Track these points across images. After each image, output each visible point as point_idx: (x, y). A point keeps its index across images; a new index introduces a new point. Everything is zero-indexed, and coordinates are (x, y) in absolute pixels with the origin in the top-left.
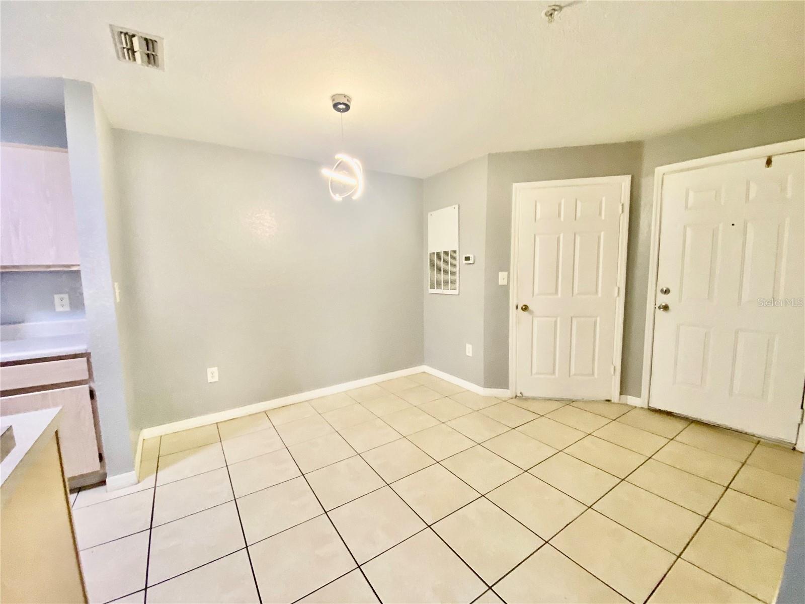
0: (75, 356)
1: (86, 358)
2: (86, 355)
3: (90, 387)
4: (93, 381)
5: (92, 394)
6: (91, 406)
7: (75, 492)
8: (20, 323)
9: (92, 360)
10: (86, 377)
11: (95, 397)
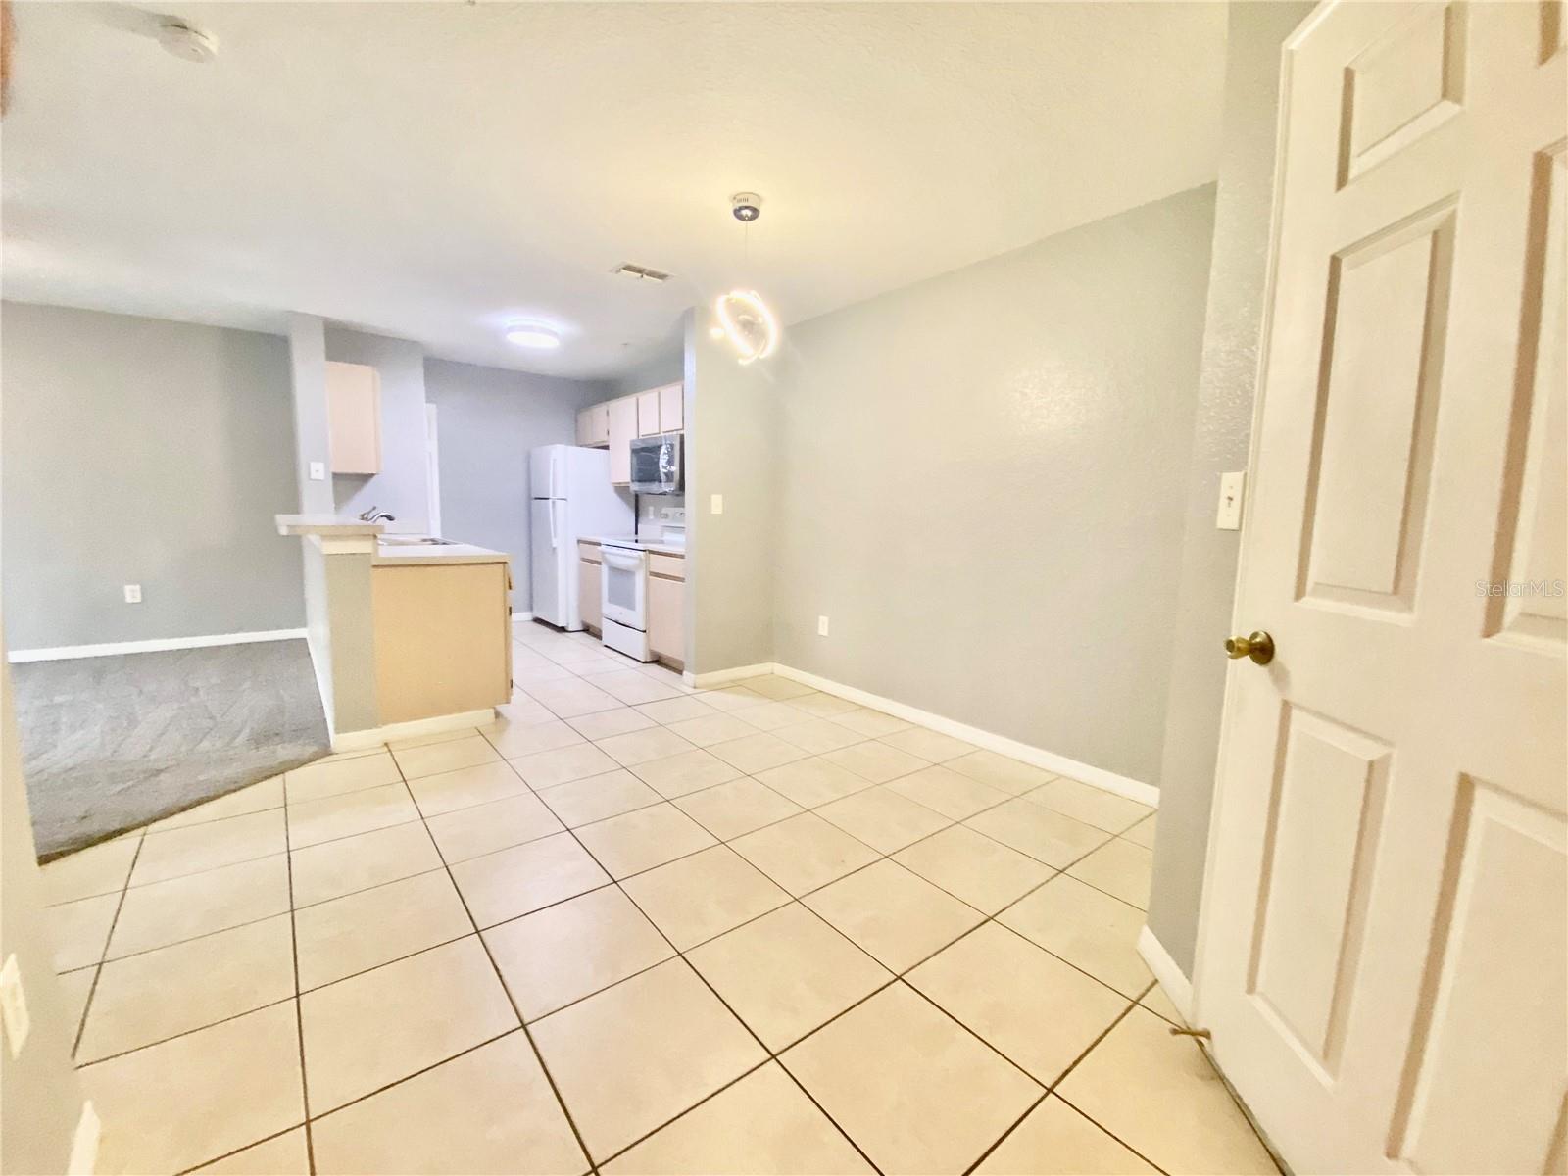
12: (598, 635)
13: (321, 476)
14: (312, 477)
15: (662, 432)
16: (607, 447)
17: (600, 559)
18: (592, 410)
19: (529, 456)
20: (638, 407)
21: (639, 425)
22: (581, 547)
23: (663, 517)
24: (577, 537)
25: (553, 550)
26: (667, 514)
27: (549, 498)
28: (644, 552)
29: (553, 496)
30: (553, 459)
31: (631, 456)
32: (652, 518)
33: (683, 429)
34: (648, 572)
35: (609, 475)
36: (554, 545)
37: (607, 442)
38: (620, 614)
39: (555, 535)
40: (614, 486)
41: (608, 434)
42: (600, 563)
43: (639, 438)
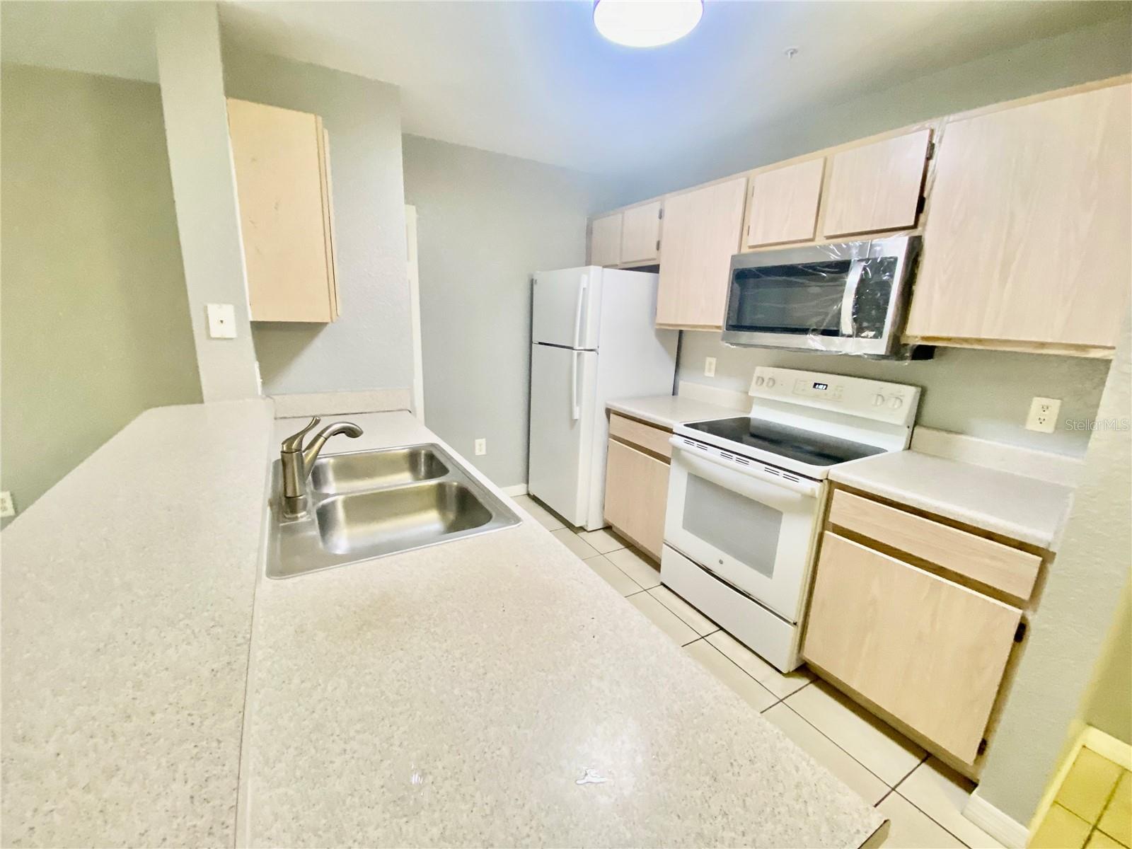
0: (1022, 546)
1: (1041, 559)
2: (1045, 555)
3: (1023, 617)
4: (1035, 611)
5: (1021, 632)
6: (1009, 650)
7: (919, 757)
8: (957, 433)
9: (1052, 568)
10: (1025, 595)
11: (1024, 641)
12: (655, 564)
13: (230, 330)
14: (213, 335)
15: (825, 237)
16: (654, 269)
17: (668, 454)
18: (623, 213)
19: (532, 283)
20: (749, 196)
21: (746, 229)
22: (611, 419)
23: (757, 383)
24: (606, 404)
25: (573, 422)
26: (770, 379)
27: (572, 348)
28: (819, 484)
29: (579, 346)
30: (584, 289)
31: (732, 283)
32: (712, 374)
33: (915, 226)
34: (825, 524)
35: (654, 311)
36: (576, 416)
37: (654, 259)
38: (721, 562)
39: (579, 402)
40: (658, 327)
41: (658, 248)
42: (666, 460)
43: (745, 250)
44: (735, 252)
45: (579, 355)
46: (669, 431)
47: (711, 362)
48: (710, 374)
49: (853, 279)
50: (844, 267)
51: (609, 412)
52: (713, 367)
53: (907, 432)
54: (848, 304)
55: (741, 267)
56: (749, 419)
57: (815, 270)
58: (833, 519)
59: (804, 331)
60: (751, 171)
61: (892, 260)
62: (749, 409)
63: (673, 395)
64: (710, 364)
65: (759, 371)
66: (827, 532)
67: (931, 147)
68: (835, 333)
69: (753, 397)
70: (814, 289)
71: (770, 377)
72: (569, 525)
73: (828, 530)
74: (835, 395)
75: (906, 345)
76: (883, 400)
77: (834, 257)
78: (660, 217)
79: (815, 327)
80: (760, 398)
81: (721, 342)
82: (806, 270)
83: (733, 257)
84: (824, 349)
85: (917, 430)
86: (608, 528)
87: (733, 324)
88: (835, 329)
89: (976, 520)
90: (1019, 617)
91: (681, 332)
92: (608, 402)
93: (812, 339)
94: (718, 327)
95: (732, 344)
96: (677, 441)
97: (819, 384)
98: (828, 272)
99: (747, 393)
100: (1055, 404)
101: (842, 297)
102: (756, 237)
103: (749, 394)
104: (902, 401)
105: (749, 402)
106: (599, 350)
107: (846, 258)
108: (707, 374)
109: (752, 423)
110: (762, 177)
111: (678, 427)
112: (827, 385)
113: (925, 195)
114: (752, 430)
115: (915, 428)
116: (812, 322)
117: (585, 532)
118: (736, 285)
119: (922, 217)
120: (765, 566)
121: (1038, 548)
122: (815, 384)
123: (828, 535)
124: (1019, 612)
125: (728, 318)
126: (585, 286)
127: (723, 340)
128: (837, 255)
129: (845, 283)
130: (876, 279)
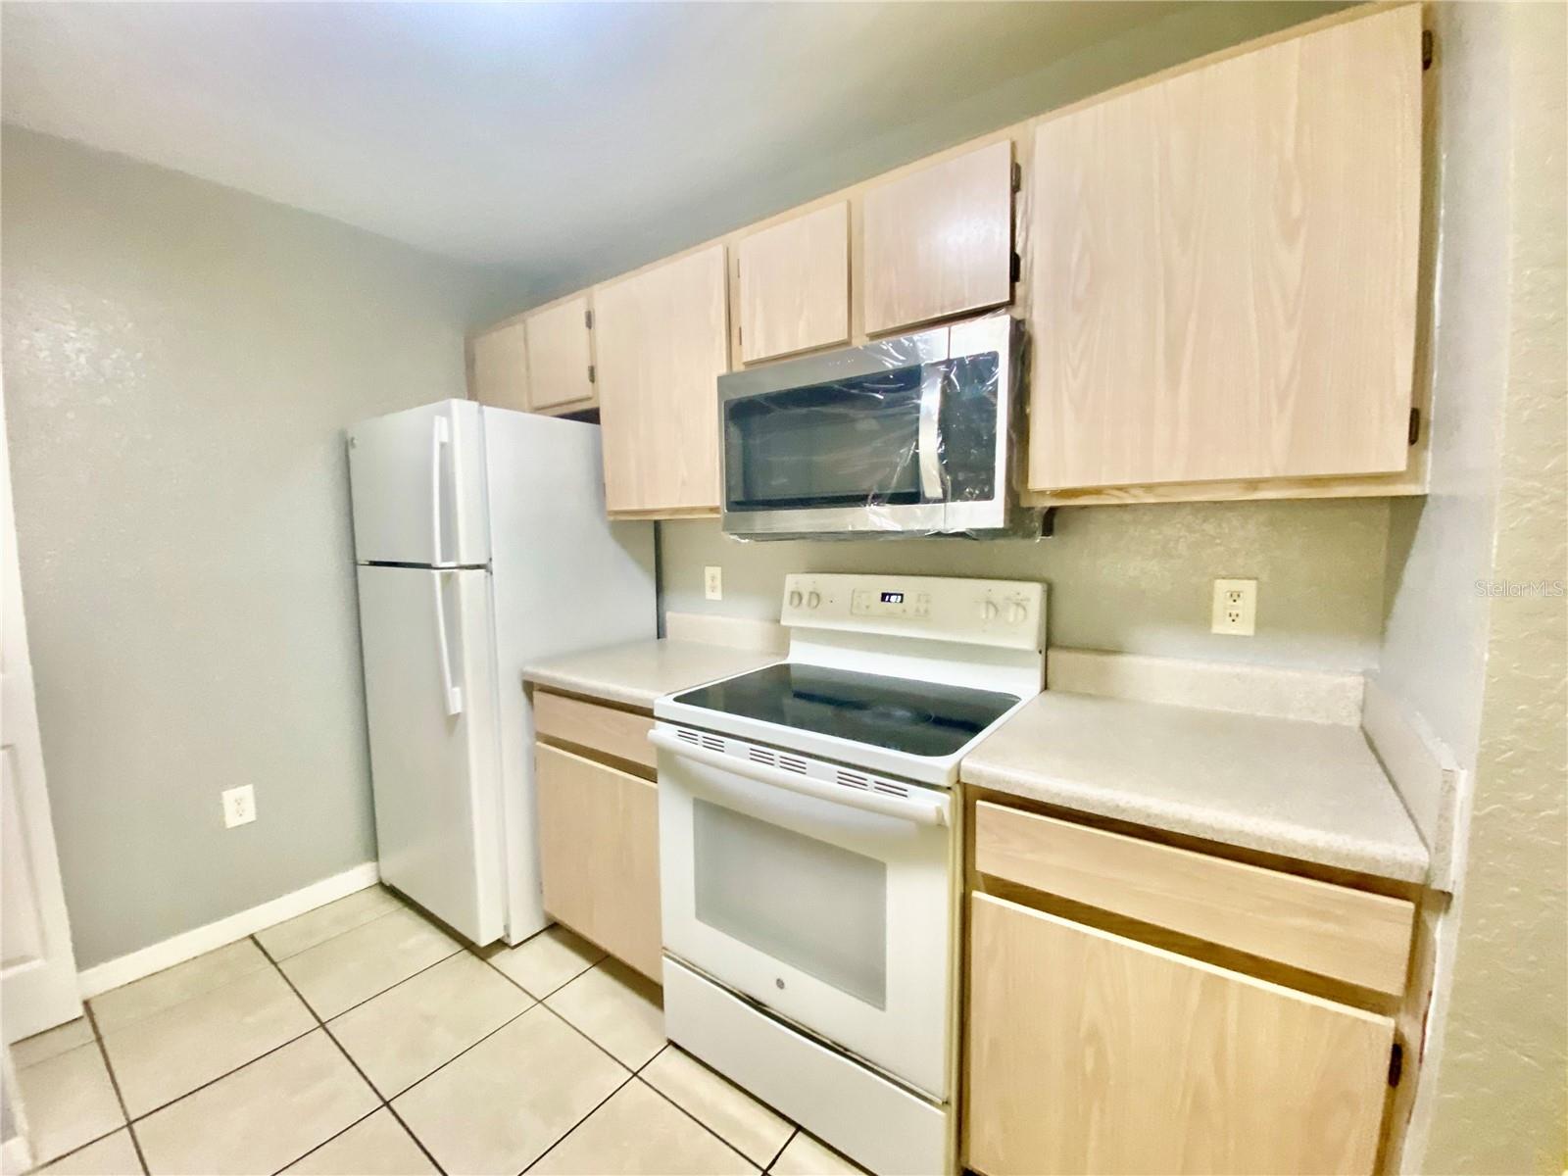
1: (1410, 906)
2: (1420, 898)
3: (1397, 1035)
4: (1421, 1019)
8: (1114, 653)
10: (1391, 985)
12: (651, 991)
15: (867, 335)
16: (591, 416)
17: (650, 762)
18: (524, 322)
19: (346, 445)
20: (733, 275)
21: (735, 332)
22: (535, 701)
23: (791, 603)
24: (523, 674)
25: (453, 723)
26: (811, 593)
27: (428, 566)
28: (946, 797)
29: (444, 560)
30: (443, 445)
31: (726, 427)
32: (717, 596)
33: (1012, 302)
34: (969, 877)
35: (600, 487)
36: (456, 707)
37: (588, 399)
38: (780, 984)
39: (458, 676)
40: (611, 518)
41: (592, 379)
42: (649, 774)
43: (738, 367)
44: (723, 371)
45: (448, 579)
46: (648, 713)
47: (713, 574)
48: (714, 594)
49: (930, 400)
50: (909, 379)
51: (530, 687)
52: (718, 582)
53: (1039, 659)
54: (929, 443)
55: (734, 396)
56: (787, 667)
57: (863, 389)
58: (985, 864)
59: (858, 500)
60: (730, 235)
61: (989, 358)
62: (784, 650)
63: (658, 638)
64: (713, 578)
65: (793, 582)
66: (976, 894)
67: (1016, 170)
68: (913, 497)
69: (790, 628)
70: (866, 423)
71: (811, 590)
72: (468, 945)
73: (978, 889)
74: (917, 610)
75: (1030, 509)
76: (997, 610)
77: (892, 363)
78: (589, 323)
79: (877, 492)
80: (802, 629)
81: (722, 533)
82: (845, 389)
83: (721, 381)
84: (898, 528)
85: (1052, 654)
86: (554, 927)
87: (737, 500)
88: (913, 490)
89: (1269, 839)
90: (1391, 1034)
91: (657, 524)
92: (530, 669)
93: (875, 513)
94: (714, 510)
95: (743, 536)
96: (664, 734)
97: (890, 595)
98: (886, 391)
99: (779, 621)
100: (1249, 588)
101: (917, 432)
102: (755, 348)
103: (783, 623)
104: (1024, 609)
105: (782, 638)
106: (494, 566)
107: (911, 363)
108: (709, 595)
109: (794, 674)
110: (749, 242)
111: (664, 703)
112: (902, 595)
113: (1018, 250)
114: (796, 688)
115: (1049, 653)
116: (870, 485)
117: (507, 951)
118: (733, 429)
119: (1020, 287)
120: (869, 983)
121: (1398, 883)
122: (884, 596)
123: (979, 900)
124: (1386, 1023)
125: (729, 490)
126: (445, 439)
127: (723, 530)
128: (897, 359)
129: (917, 408)
130: (968, 394)
